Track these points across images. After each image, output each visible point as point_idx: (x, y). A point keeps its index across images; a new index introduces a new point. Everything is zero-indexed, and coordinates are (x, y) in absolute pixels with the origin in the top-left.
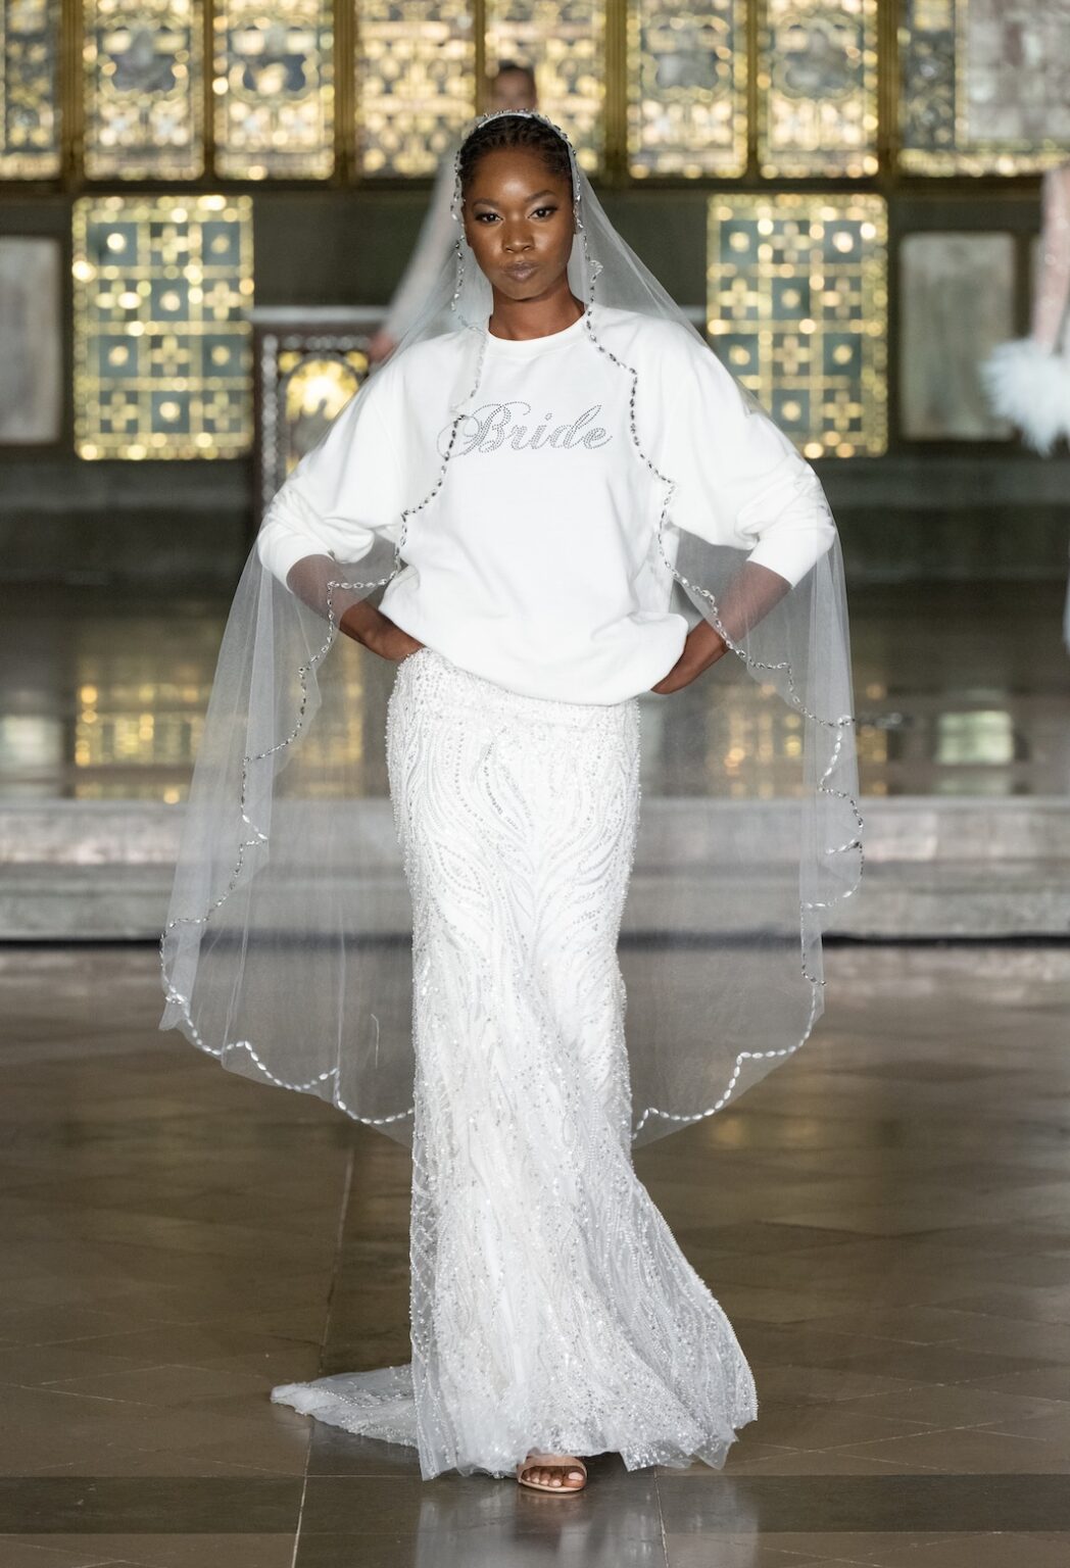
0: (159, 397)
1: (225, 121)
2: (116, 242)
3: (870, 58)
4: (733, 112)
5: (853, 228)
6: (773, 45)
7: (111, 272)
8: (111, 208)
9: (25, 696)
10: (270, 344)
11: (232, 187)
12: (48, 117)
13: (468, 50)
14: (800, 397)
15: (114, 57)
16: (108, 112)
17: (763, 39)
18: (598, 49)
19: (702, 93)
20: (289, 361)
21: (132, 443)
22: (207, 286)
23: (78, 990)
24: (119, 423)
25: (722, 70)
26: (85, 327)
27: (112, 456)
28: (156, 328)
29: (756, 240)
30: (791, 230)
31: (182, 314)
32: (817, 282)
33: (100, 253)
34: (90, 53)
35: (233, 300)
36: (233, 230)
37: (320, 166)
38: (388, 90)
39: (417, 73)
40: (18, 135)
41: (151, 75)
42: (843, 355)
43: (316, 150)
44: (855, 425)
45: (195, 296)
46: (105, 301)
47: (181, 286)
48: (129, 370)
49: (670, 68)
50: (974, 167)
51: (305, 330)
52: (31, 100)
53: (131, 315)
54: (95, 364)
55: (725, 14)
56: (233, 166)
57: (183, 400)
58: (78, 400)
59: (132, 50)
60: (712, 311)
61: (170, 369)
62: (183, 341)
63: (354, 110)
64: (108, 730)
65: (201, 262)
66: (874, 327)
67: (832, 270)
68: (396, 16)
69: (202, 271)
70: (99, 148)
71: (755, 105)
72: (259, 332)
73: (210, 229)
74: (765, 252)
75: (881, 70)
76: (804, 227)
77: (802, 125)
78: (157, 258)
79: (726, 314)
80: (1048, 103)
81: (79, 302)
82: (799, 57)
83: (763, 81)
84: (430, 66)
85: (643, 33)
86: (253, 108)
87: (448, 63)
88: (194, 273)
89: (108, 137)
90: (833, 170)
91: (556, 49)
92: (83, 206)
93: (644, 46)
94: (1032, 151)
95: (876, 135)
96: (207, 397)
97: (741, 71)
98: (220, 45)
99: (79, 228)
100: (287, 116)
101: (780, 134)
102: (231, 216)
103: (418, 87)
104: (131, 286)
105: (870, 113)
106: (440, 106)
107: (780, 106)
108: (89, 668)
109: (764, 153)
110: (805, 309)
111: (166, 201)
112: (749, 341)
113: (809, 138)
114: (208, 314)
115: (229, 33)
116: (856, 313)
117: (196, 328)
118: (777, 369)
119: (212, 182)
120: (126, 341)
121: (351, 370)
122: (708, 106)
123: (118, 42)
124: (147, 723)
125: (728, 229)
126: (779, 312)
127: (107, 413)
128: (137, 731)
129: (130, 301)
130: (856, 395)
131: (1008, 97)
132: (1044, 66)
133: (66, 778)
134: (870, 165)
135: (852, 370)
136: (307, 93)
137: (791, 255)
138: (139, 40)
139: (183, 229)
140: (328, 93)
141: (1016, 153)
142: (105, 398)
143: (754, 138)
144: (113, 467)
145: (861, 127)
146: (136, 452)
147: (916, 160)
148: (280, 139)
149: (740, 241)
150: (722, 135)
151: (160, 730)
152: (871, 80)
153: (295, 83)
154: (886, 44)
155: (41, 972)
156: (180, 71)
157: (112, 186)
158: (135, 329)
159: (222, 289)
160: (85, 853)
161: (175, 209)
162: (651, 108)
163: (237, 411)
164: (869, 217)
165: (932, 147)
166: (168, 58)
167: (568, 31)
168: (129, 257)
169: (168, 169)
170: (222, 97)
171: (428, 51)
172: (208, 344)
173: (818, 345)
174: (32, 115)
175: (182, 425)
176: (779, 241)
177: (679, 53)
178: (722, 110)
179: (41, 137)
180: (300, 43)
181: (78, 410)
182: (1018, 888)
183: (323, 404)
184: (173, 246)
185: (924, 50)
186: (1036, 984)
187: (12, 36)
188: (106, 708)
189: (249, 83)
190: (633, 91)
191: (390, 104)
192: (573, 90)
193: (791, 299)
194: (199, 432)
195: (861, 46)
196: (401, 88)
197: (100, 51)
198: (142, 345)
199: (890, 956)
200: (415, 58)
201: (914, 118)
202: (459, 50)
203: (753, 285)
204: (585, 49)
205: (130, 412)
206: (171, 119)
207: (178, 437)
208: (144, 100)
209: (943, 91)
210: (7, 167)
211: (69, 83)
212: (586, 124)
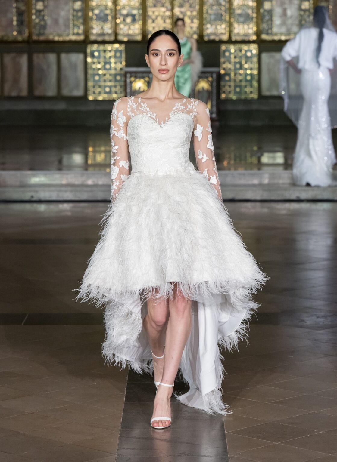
0: (105, 87)
1: (119, 28)
2: (96, 54)
3: (255, 15)
4: (226, 27)
5: (251, 51)
6: (234, 12)
7: (95, 60)
8: (95, 47)
9: (78, 149)
10: (128, 75)
11: (120, 42)
12: (82, 27)
13: (170, 13)
14: (240, 86)
15: (96, 15)
16: (94, 26)
17: (231, 11)
18: (198, 13)
19: (219, 22)
20: (132, 79)
21: (99, 96)
22: (115, 63)
23: (88, 211)
24: (97, 92)
25: (223, 18)
26: (90, 72)
27: (95, 99)
28: (105, 72)
29: (231, 53)
30: (238, 52)
31: (110, 69)
32: (243, 62)
33: (93, 56)
34: (91, 14)
35: (121, 66)
36: (121, 51)
37: (139, 38)
38: (153, 21)
39: (159, 18)
40: (76, 31)
41: (103, 18)
42: (248, 78)
43: (138, 34)
44: (251, 92)
45: (113, 65)
46: (94, 67)
47: (110, 63)
48: (99, 81)
49: (213, 17)
50: (276, 38)
51: (136, 73)
52: (78, 24)
53: (99, 69)
54: (92, 79)
55: (224, 6)
56: (120, 38)
57: (110, 87)
58: (88, 87)
59: (100, 13)
60: (221, 68)
61: (107, 80)
62: (110, 75)
63: (146, 26)
64: (95, 156)
65: (114, 58)
66: (255, 72)
67: (246, 60)
68: (155, 6)
69: (115, 60)
70: (93, 34)
71: (230, 25)
72: (126, 73)
73: (116, 51)
74: (232, 56)
75: (257, 18)
76: (241, 51)
77: (240, 29)
78: (105, 57)
79: (224, 69)
80: (292, 25)
81: (88, 66)
82: (240, 15)
83: (232, 20)
84: (162, 17)
85: (207, 10)
86: (125, 25)
87: (165, 16)
88: (113, 60)
89: (94, 31)
90: (246, 39)
91: (189, 13)
92: (89, 46)
93: (207, 12)
95: (256, 31)
96: (115, 86)
97: (227, 18)
98: (118, 12)
99: (88, 51)
100: (132, 27)
101: (236, 31)
102: (120, 48)
103: (160, 21)
104: (99, 63)
105: (254, 26)
106: (164, 25)
107: (236, 25)
108: (91, 143)
109: (232, 35)
110: (241, 68)
111: (107, 45)
112: (229, 75)
113: (242, 32)
114: (115, 69)
115: (120, 10)
116: (252, 69)
117: (113, 72)
118: (235, 81)
119: (116, 41)
120: (98, 75)
121: (145, 81)
122: (221, 25)
123: (97, 12)
124: (103, 155)
125: (225, 51)
126: (235, 69)
127: (94, 90)
128: (100, 156)
129: (99, 66)
130: (251, 86)
131: (284, 23)
132: (291, 17)
133: (86, 166)
134: (254, 38)
135: (251, 81)
136: (136, 22)
137: (238, 57)
138: (101, 11)
139: (110, 51)
140: (141, 22)
141: (285, 35)
142: (94, 87)
143: (230, 32)
144: (96, 101)
145: (253, 30)
146: (100, 98)
147: (264, 37)
148: (131, 32)
149: (227, 54)
150: (223, 31)
151: (106, 156)
152: (255, 20)
153: (134, 20)
154: (258, 12)
155: (81, 207)
156: (110, 18)
157: (95, 42)
158: (100, 72)
159: (118, 64)
160: (90, 182)
161: (109, 47)
162: (209, 26)
163: (122, 89)
164: (254, 49)
165: (267, 34)
166: (107, 15)
167: (191, 9)
168: (99, 57)
169: (107, 38)
170: (118, 23)
171: (161, 14)
172: (116, 75)
173: (244, 76)
174: (79, 27)
175: (110, 93)
176: (235, 54)
177: (215, 14)
178: (224, 26)
179: (81, 31)
180: (135, 12)
181: (88, 89)
182: (286, 189)
183: (140, 88)
184: (109, 55)
185: (266, 13)
186: (289, 210)
187: (74, 10)
188: (94, 152)
189: (124, 20)
190: (205, 22)
191: (154, 25)
192: (192, 22)
193: (238, 66)
194: (114, 93)
195: (253, 12)
196: (156, 21)
197: (93, 13)
198: (101, 76)
200: (159, 15)
201: (264, 28)
202: (168, 13)
203: (230, 63)
204: (195, 13)
205: (99, 90)
206: (108, 28)
207: (109, 95)
208: (102, 23)
209: (270, 22)
210: (74, 38)
211: (86, 20)
212: (195, 29)
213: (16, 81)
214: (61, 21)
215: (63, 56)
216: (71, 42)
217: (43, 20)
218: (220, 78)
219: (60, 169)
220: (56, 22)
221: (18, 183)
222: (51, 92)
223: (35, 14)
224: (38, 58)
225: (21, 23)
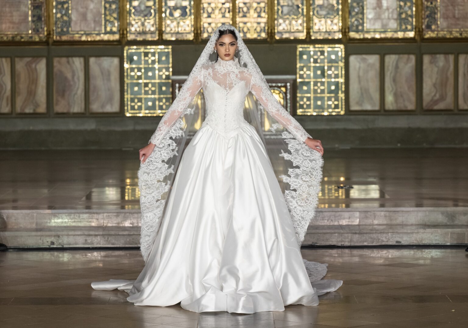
0: (147, 100)
1: (165, 25)
2: (135, 58)
3: (340, 7)
4: (303, 22)
5: (336, 53)
6: (314, 3)
7: (134, 66)
8: (133, 49)
10: (177, 86)
11: (167, 43)
12: (116, 24)
14: (322, 99)
15: (134, 8)
16: (133, 22)
17: (311, 2)
18: (266, 5)
19: (294, 17)
21: (140, 112)
22: (160, 70)
23: (126, 261)
24: (136, 107)
25: (300, 10)
26: (127, 81)
27: (134, 116)
28: (146, 81)
29: (310, 57)
30: (319, 54)
31: (153, 77)
32: (326, 68)
33: (131, 61)
34: (128, 6)
35: (167, 73)
36: (167, 54)
37: (191, 37)
38: (209, 16)
39: (217, 11)
40: (108, 29)
41: (144, 13)
42: (333, 88)
43: (189, 33)
44: (336, 107)
45: (157, 72)
46: (133, 74)
47: (153, 69)
48: (139, 92)
49: (286, 10)
50: (369, 36)
52: (112, 19)
53: (139, 78)
54: (130, 91)
56: (167, 37)
57: (154, 101)
58: (125, 100)
59: (139, 6)
60: (298, 76)
61: (150, 92)
63: (200, 22)
64: (134, 190)
65: (158, 63)
66: (341, 80)
67: (330, 65)
69: (159, 65)
70: (131, 32)
71: (309, 20)
72: (174, 82)
73: (161, 54)
74: (312, 60)
75: (343, 10)
76: (322, 53)
77: (322, 25)
78: (146, 62)
79: (301, 76)
80: (389, 19)
81: (125, 74)
82: (321, 6)
83: (311, 13)
84: (220, 10)
85: (278, 0)
86: (172, 21)
87: (225, 9)
89: (133, 29)
90: (330, 37)
91: (255, 5)
92: (126, 48)
93: (278, 4)
94: (385, 32)
95: (341, 28)
96: (160, 100)
97: (305, 11)
98: (163, 4)
99: (125, 54)
100: (181, 23)
101: (316, 28)
102: (166, 50)
103: (217, 15)
104: (139, 70)
105: (340, 22)
106: (223, 20)
107: (316, 20)
109: (311, 33)
110: (323, 75)
111: (149, 47)
112: (308, 84)
113: (323, 28)
114: (160, 77)
115: (165, 1)
116: (337, 76)
117: (157, 81)
118: (315, 91)
119: (161, 41)
120: (138, 85)
122: (296, 20)
123: (135, 3)
125: (302, 54)
126: (315, 76)
127: (133, 104)
129: (139, 74)
130: (337, 99)
131: (378, 17)
132: (388, 9)
133: (122, 203)
134: (341, 36)
136: (187, 18)
137: (319, 61)
138: (141, 3)
139: (153, 54)
140: (193, 17)
141: (381, 32)
142: (132, 100)
143: (309, 29)
144: (134, 118)
145: (337, 26)
146: (141, 115)
147: (353, 35)
148: (180, 29)
149: (305, 57)
150: (300, 28)
152: (340, 13)
153: (184, 14)
154: (344, 3)
155: (115, 256)
156: (152, 11)
157: (134, 43)
158: (140, 81)
159: (164, 70)
160: (127, 224)
161: (151, 49)
162: (281, 21)
163: (168, 104)
164: (340, 49)
165: (357, 31)
166: (149, 8)
168: (139, 62)
169: (149, 38)
170: (164, 18)
171: (220, 6)
172: (160, 85)
173: (326, 84)
174: (112, 23)
175: (153, 108)
176: (316, 57)
177: (288, 6)
178: (300, 21)
179: (115, 29)
180: (185, 4)
181: (125, 103)
182: (382, 232)
184: (151, 58)
185: (355, 4)
186: (387, 259)
187: (107, 2)
188: (133, 184)
190: (276, 17)
191: (209, 20)
192: (259, 16)
193: (319, 72)
194: (158, 109)
195: (338, 3)
196: (213, 15)
197: (131, 5)
198: (142, 85)
199: (347, 251)
200: (216, 7)
201: (352, 23)
202: (228, 5)
203: (309, 69)
204: (263, 5)
205: (139, 104)
206: (150, 25)
207: (152, 110)
208: (143, 19)
209: (360, 16)
210: (106, 37)
211: (122, 15)
212: (263, 25)
213: (31, 93)
214: (90, 16)
215: (92, 60)
216: (102, 42)
217: (67, 14)
218: (295, 87)
219: (88, 207)
220: (84, 17)
221: (34, 226)
222: (78, 108)
223: (56, 7)
224: (59, 64)
225: (38, 18)
